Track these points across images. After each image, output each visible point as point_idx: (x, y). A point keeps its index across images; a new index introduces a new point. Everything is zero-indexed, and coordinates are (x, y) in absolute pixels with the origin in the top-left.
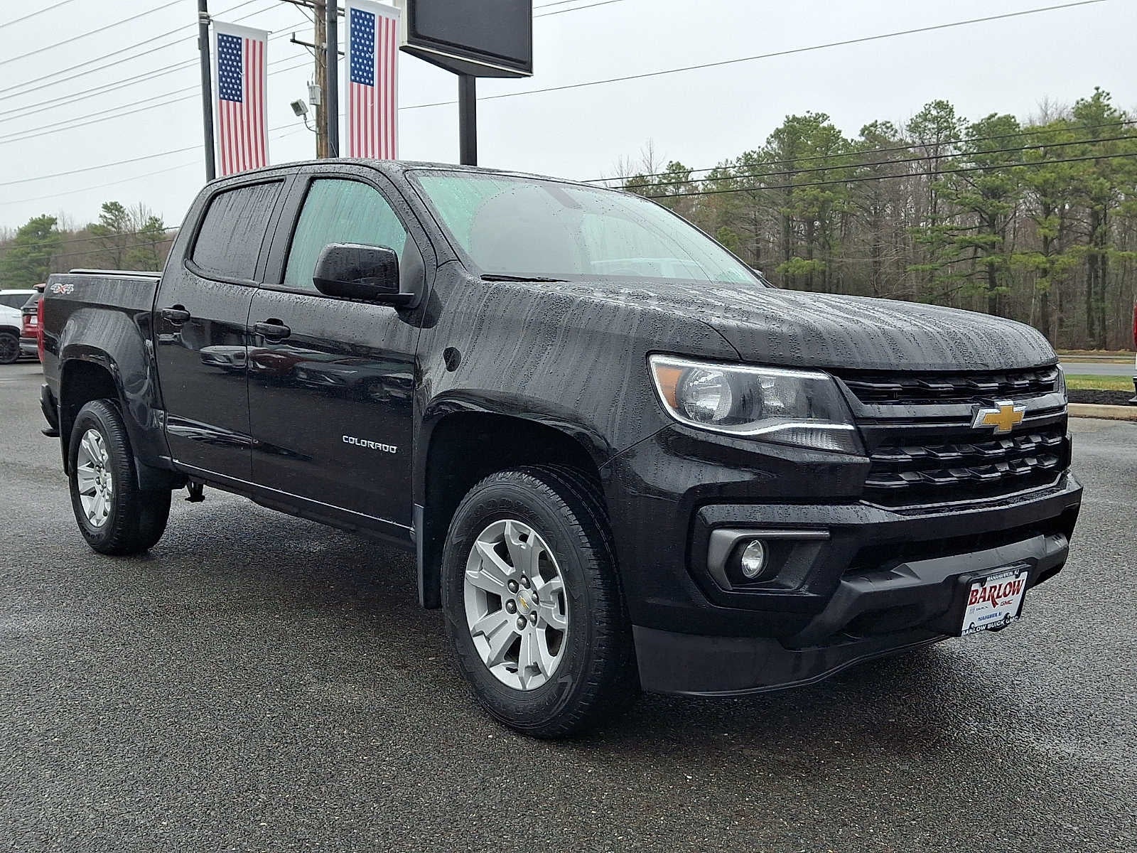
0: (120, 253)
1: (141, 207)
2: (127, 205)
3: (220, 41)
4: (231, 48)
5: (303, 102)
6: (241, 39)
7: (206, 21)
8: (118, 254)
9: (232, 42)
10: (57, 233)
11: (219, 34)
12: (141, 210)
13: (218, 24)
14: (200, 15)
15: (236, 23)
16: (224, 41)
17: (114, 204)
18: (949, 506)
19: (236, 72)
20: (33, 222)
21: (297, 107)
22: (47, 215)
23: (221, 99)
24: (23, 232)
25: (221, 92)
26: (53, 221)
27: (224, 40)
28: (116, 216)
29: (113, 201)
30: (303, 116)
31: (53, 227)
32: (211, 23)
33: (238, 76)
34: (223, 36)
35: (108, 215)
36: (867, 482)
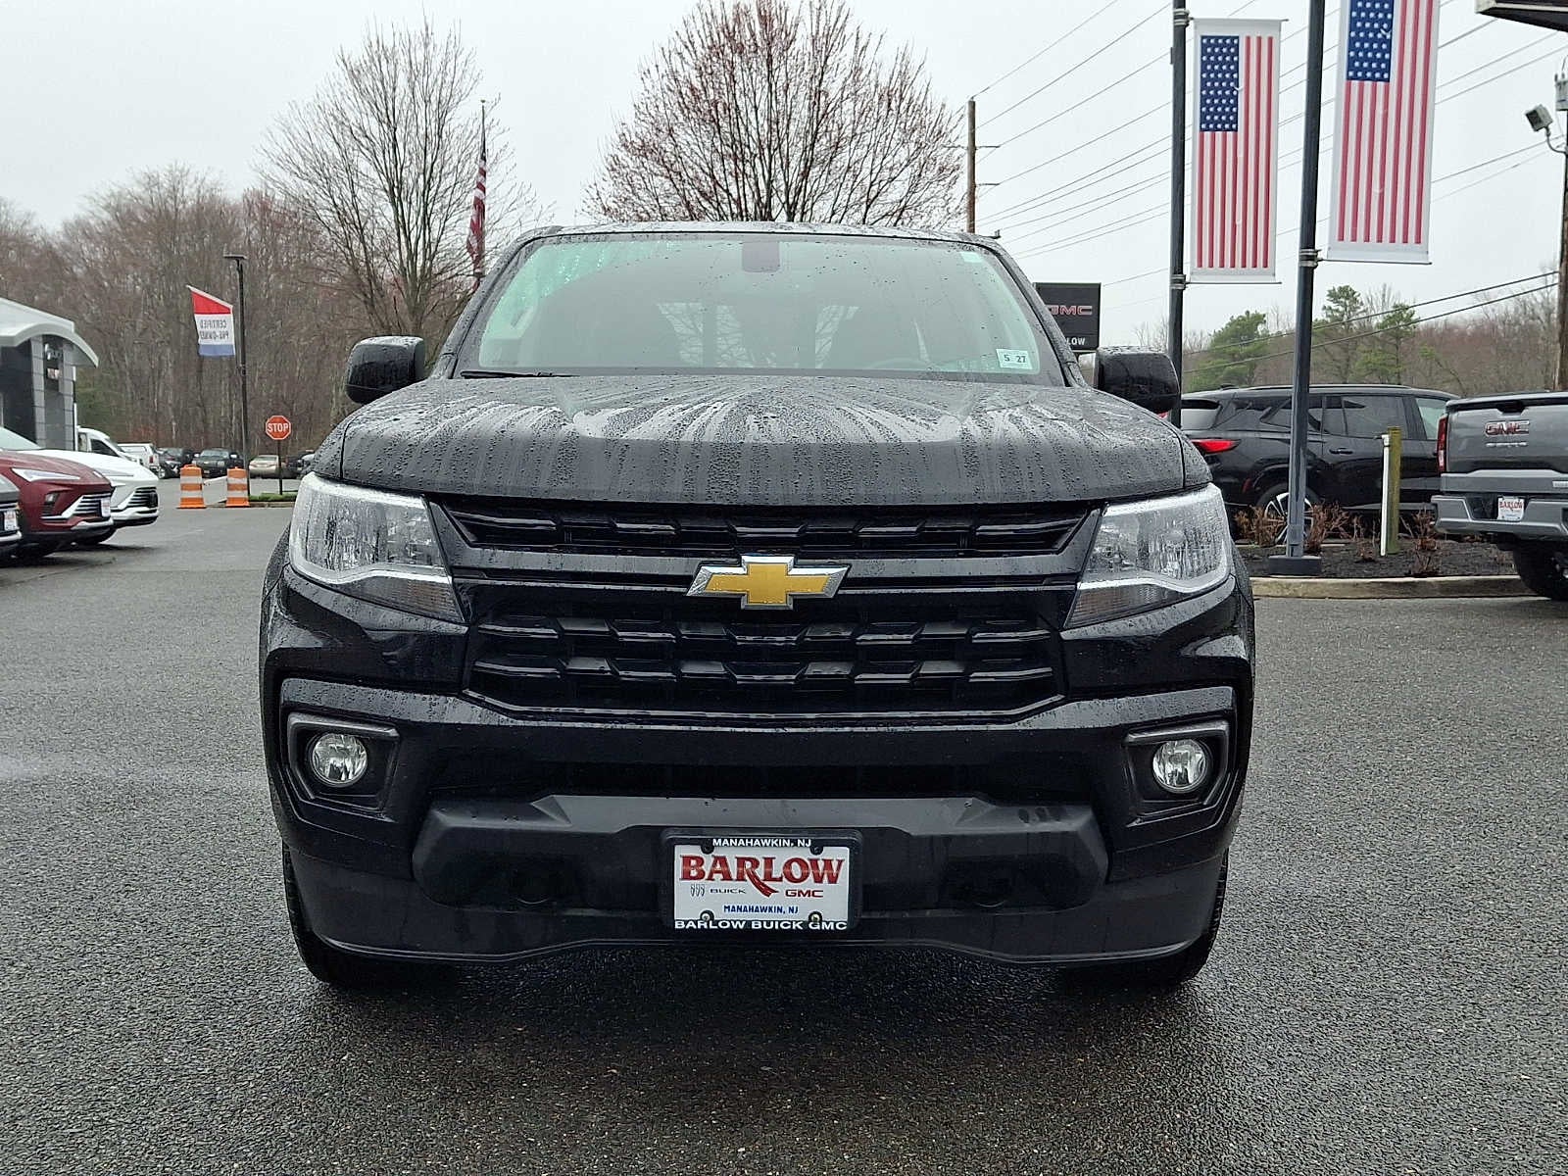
0: (1348, 360)
1: (1384, 290)
2: (1362, 290)
3: (1204, 47)
4: (1221, 53)
5: (1545, 109)
6: (1237, 38)
7: (1182, 22)
8: (1345, 362)
9: (1224, 45)
10: (1266, 336)
11: (1203, 37)
12: (1384, 295)
13: (1199, 22)
14: (1175, 13)
15: (1231, 17)
16: (1210, 45)
17: (1344, 290)
18: (648, 716)
19: (1228, 87)
20: (1233, 323)
21: (1536, 119)
22: (1252, 312)
23: (1202, 130)
24: (1220, 338)
25: (1203, 120)
26: (1259, 319)
27: (1208, 44)
28: (1345, 306)
29: (1342, 286)
30: (1544, 130)
31: (1260, 328)
32: (1191, 23)
33: (1231, 93)
34: (1209, 38)
35: (1334, 306)
36: (478, 664)
